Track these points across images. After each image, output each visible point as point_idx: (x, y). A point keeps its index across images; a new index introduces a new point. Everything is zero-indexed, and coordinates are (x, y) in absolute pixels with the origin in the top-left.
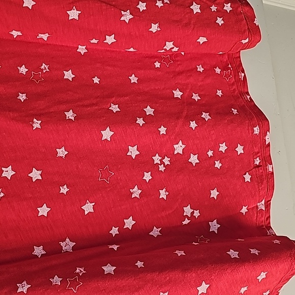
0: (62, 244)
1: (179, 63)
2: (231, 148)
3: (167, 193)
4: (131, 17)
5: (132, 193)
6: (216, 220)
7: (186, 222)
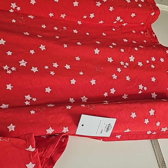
0: (82, 98)
1: (123, 29)
2: (158, 60)
3: (130, 78)
4: (100, 4)
5: (113, 77)
6: (155, 93)
7: (140, 92)
